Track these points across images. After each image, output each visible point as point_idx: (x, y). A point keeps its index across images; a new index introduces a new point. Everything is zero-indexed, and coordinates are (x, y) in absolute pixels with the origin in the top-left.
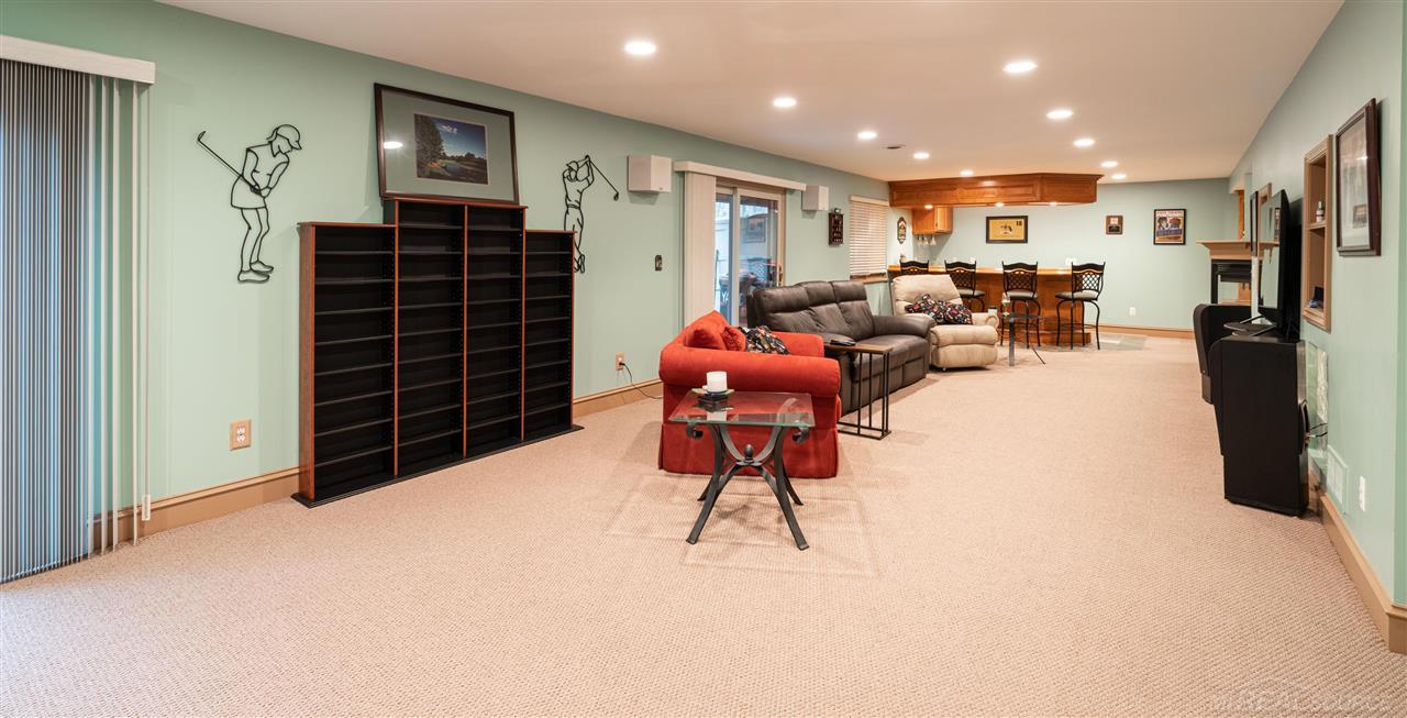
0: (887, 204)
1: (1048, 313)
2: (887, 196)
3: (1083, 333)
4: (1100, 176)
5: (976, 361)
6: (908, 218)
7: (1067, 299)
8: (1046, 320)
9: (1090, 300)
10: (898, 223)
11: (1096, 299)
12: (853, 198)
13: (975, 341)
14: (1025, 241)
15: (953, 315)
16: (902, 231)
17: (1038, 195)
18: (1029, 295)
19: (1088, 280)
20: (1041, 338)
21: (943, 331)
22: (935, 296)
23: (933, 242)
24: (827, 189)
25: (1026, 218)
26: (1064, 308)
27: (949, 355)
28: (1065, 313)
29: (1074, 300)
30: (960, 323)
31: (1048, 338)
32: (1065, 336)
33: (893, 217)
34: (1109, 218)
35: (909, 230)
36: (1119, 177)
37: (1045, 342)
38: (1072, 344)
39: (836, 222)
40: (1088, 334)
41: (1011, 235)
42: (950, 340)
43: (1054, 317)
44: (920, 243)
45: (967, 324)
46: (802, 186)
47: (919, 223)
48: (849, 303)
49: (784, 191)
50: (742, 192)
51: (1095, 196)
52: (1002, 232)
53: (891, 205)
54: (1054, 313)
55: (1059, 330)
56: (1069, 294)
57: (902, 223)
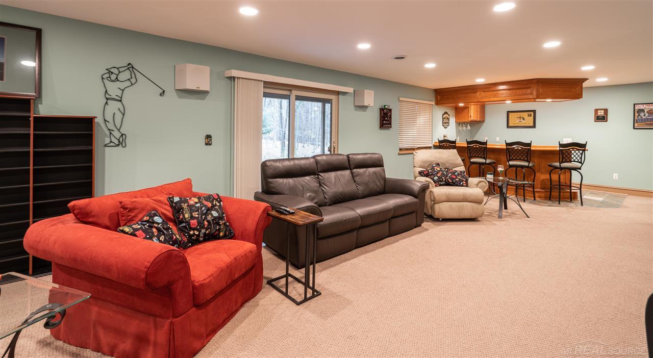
0: (433, 103)
1: (542, 177)
2: (434, 99)
3: (571, 192)
4: (586, 79)
5: (466, 214)
6: (451, 113)
7: (556, 168)
8: (543, 181)
9: (575, 169)
10: (443, 115)
11: (580, 169)
12: (401, 99)
13: (465, 199)
14: (534, 126)
15: (452, 179)
16: (445, 121)
17: (535, 93)
18: (526, 164)
19: (575, 154)
20: (537, 195)
21: (439, 191)
22: (444, 164)
23: (469, 127)
24: (373, 92)
25: (534, 111)
26: (555, 173)
27: (443, 209)
28: (555, 177)
29: (561, 169)
30: (457, 185)
31: (543, 195)
32: (555, 193)
33: (439, 112)
34: (596, 111)
35: (452, 120)
36: (602, 80)
37: (540, 197)
38: (560, 200)
39: (386, 114)
40: (575, 193)
41: (523, 123)
42: (444, 198)
43: (547, 179)
44: (460, 128)
45: (462, 186)
46: (350, 90)
47: (460, 115)
48: (362, 170)
49: (338, 93)
50: (295, 93)
51: (582, 95)
52: (518, 121)
53: (437, 104)
54: (548, 177)
55: (551, 189)
56: (557, 164)
57: (446, 115)
